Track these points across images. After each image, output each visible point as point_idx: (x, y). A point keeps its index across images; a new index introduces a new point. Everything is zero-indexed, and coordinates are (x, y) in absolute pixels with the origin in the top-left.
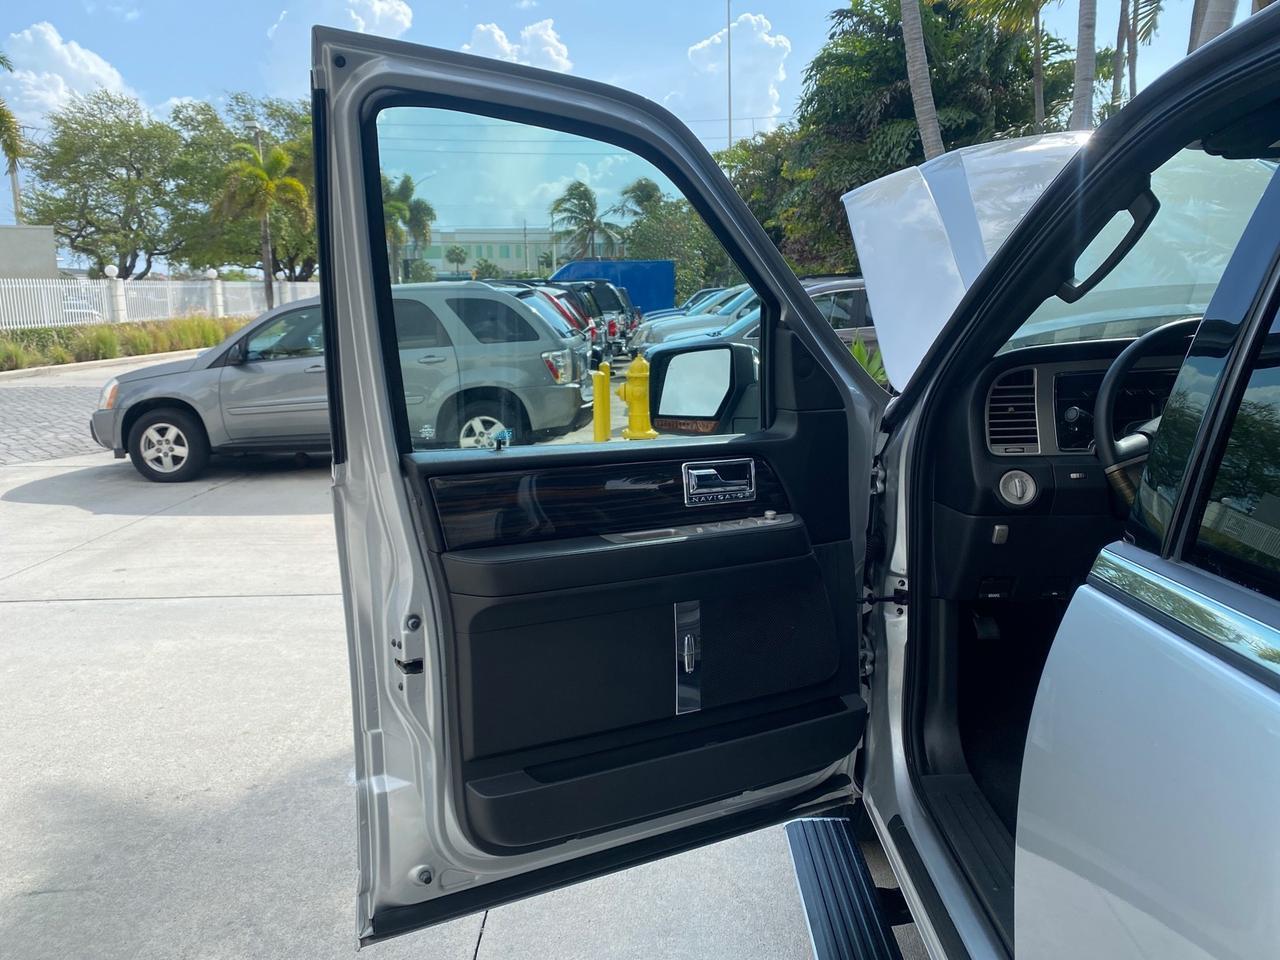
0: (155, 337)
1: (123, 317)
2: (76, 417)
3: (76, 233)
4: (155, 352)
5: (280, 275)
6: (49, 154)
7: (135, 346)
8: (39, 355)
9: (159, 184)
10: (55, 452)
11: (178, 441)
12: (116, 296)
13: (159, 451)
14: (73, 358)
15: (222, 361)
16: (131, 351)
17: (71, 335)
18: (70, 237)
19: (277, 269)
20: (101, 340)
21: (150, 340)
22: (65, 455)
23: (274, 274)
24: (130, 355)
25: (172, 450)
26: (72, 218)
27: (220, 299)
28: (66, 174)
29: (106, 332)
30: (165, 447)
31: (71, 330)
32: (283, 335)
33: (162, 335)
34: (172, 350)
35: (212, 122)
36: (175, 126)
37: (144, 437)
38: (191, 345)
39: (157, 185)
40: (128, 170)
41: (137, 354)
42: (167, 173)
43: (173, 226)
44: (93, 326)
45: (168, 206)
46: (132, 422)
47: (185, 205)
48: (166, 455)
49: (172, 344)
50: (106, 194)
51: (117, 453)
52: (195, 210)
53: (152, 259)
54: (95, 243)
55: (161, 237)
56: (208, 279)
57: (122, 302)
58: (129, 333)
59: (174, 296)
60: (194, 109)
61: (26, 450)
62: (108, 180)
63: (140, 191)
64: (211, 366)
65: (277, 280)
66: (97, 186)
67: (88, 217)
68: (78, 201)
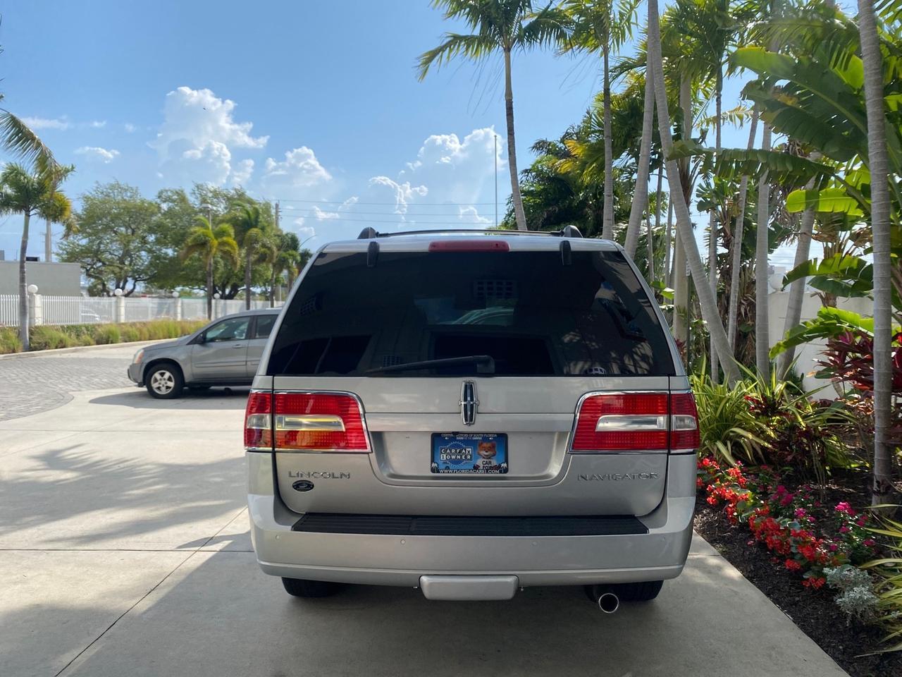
0: (141, 332)
1: (123, 320)
3: (89, 266)
4: (140, 340)
5: (217, 295)
6: (81, 218)
7: (129, 337)
8: (76, 341)
9: (145, 237)
10: (103, 386)
11: (170, 379)
12: (120, 307)
13: (160, 384)
14: (95, 342)
15: (194, 342)
16: (127, 339)
17: (94, 329)
18: (86, 268)
19: (215, 292)
20: (111, 333)
21: (138, 333)
22: (108, 388)
23: (213, 295)
24: (126, 342)
25: (166, 383)
26: (89, 257)
27: (179, 310)
28: (89, 231)
29: (113, 328)
30: (163, 382)
31: (93, 326)
32: (223, 330)
33: (145, 330)
34: (150, 340)
35: (183, 199)
36: (158, 201)
37: (153, 377)
38: (161, 337)
39: (143, 238)
40: (127, 228)
41: (130, 341)
42: (151, 230)
43: (151, 263)
44: (107, 324)
45: (150, 251)
46: (148, 370)
47: (160, 250)
48: (163, 386)
49: (150, 336)
50: (111, 243)
51: (140, 385)
52: (166, 254)
53: (136, 283)
54: (101, 272)
55: (143, 270)
56: (172, 297)
57: (123, 310)
58: (126, 329)
59: (152, 307)
60: (172, 191)
61: (87, 385)
62: (113, 235)
63: (133, 242)
64: (188, 344)
65: (214, 298)
66: (107, 238)
67: (99, 257)
68: (94, 247)
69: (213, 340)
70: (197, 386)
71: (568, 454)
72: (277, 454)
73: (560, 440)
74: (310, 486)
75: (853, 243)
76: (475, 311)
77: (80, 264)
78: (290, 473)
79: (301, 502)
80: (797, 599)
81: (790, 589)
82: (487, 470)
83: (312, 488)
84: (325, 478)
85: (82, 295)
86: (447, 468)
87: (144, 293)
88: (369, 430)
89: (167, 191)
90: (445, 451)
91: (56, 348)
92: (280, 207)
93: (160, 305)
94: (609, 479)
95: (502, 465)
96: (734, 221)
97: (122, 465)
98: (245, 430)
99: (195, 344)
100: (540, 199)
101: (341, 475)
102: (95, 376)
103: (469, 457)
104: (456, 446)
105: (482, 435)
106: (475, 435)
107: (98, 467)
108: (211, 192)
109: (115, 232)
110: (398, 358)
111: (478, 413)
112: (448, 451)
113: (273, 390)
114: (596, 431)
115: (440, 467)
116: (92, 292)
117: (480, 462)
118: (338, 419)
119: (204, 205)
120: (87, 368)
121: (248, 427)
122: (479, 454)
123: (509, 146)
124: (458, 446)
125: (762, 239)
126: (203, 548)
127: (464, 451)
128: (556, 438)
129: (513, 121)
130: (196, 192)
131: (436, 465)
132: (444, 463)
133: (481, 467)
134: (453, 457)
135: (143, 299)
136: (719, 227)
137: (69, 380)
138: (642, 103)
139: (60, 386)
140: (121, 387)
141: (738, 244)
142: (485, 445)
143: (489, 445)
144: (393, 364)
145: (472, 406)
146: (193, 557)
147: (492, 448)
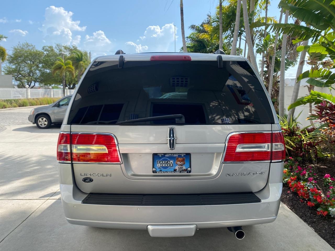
0: (37, 102)
1: (29, 97)
2: (22, 118)
3: (16, 76)
4: (37, 105)
5: (67, 88)
6: (11, 57)
7: (32, 104)
8: (10, 106)
10: (19, 124)
11: (45, 121)
12: (28, 92)
13: (42, 123)
14: (18, 106)
15: (55, 106)
16: (31, 105)
17: (17, 101)
19: (66, 86)
20: (24, 102)
21: (35, 102)
22: (21, 124)
24: (31, 106)
25: (44, 123)
26: (16, 73)
27: (52, 93)
28: (15, 62)
29: (25, 100)
30: (43, 122)
31: (18, 100)
32: (66, 101)
33: (38, 101)
35: (52, 50)
36: (43, 51)
37: (39, 120)
38: (45, 104)
39: (37, 65)
40: (31, 62)
41: (33, 106)
42: (40, 62)
43: (41, 75)
44: (23, 99)
45: (40, 71)
46: (37, 117)
47: (44, 70)
48: (43, 124)
49: (41, 104)
50: (25, 67)
51: (33, 123)
52: (46, 72)
53: (35, 83)
54: (21, 79)
55: (38, 78)
56: (49, 88)
57: (29, 94)
58: (31, 101)
59: (41, 93)
60: (48, 47)
61: (13, 123)
62: (25, 64)
63: (33, 67)
64: (53, 107)
65: (66, 89)
66: (23, 65)
67: (20, 73)
68: (18, 69)
69: (63, 105)
70: (57, 124)
71: (222, 163)
72: (74, 164)
73: (217, 156)
74: (91, 180)
75: (322, 66)
76: (167, 94)
77: (12, 75)
78: (81, 174)
79: (88, 188)
80: (315, 220)
81: (310, 215)
82: (181, 172)
83: (92, 181)
84: (98, 176)
85: (14, 88)
86: (161, 171)
87: (40, 87)
88: (120, 153)
89: (46, 47)
90: (160, 162)
91: (2, 108)
92: (91, 53)
93: (46, 91)
94: (241, 175)
95: (188, 169)
96: (271, 58)
97: (21, 158)
98: (58, 152)
99: (55, 107)
100: (193, 49)
101: (107, 175)
102: (17, 120)
103: (171, 165)
104: (164, 160)
105: (178, 154)
106: (174, 154)
107: (9, 160)
108: (63, 47)
109: (26, 63)
110: (136, 115)
111: (176, 144)
112: (161, 162)
113: (71, 132)
114: (236, 152)
115: (157, 170)
116: (19, 86)
117: (177, 168)
118: (104, 147)
119: (60, 52)
120: (14, 116)
121: (59, 151)
122: (177, 164)
123: (182, 26)
124: (167, 160)
125: (283, 65)
126: (51, 198)
127: (169, 162)
128: (215, 156)
129: (183, 16)
130: (57, 47)
131: (155, 169)
132: (159, 168)
133: (178, 170)
134: (164, 165)
135: (39, 89)
136: (265, 60)
137: (6, 121)
138: (236, 9)
139: (2, 124)
140: (27, 124)
141: (273, 66)
142: (179, 159)
143: (181, 159)
144: (134, 119)
145: (173, 140)
146: (46, 203)
147: (183, 160)
